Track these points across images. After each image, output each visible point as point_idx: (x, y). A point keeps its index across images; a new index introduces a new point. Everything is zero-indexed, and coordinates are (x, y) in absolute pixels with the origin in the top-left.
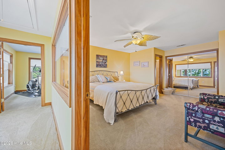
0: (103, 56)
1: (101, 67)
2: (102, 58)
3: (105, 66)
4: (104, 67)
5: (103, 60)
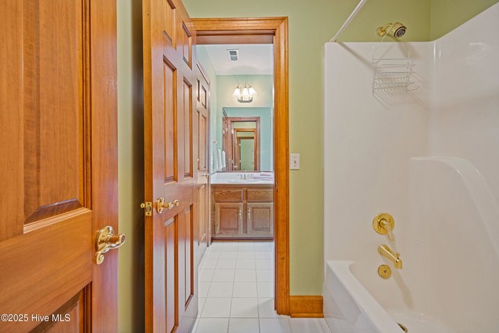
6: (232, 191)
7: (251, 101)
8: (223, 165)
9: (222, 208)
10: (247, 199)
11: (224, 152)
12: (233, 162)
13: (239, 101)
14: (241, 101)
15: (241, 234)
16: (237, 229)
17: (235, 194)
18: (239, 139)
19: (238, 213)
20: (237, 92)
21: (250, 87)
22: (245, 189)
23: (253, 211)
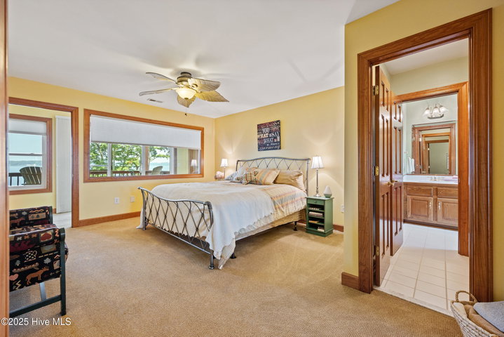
0: (270, 123)
1: (267, 150)
2: (267, 130)
3: (277, 146)
4: (274, 149)
5: (270, 133)
6: (423, 188)
7: (443, 116)
8: (412, 169)
9: (413, 199)
10: (437, 195)
11: (413, 160)
12: (421, 168)
13: (429, 118)
14: (431, 118)
15: (431, 220)
16: (428, 216)
17: (425, 191)
18: (428, 143)
19: (428, 204)
20: (427, 112)
21: (441, 106)
22: (435, 187)
23: (443, 205)
